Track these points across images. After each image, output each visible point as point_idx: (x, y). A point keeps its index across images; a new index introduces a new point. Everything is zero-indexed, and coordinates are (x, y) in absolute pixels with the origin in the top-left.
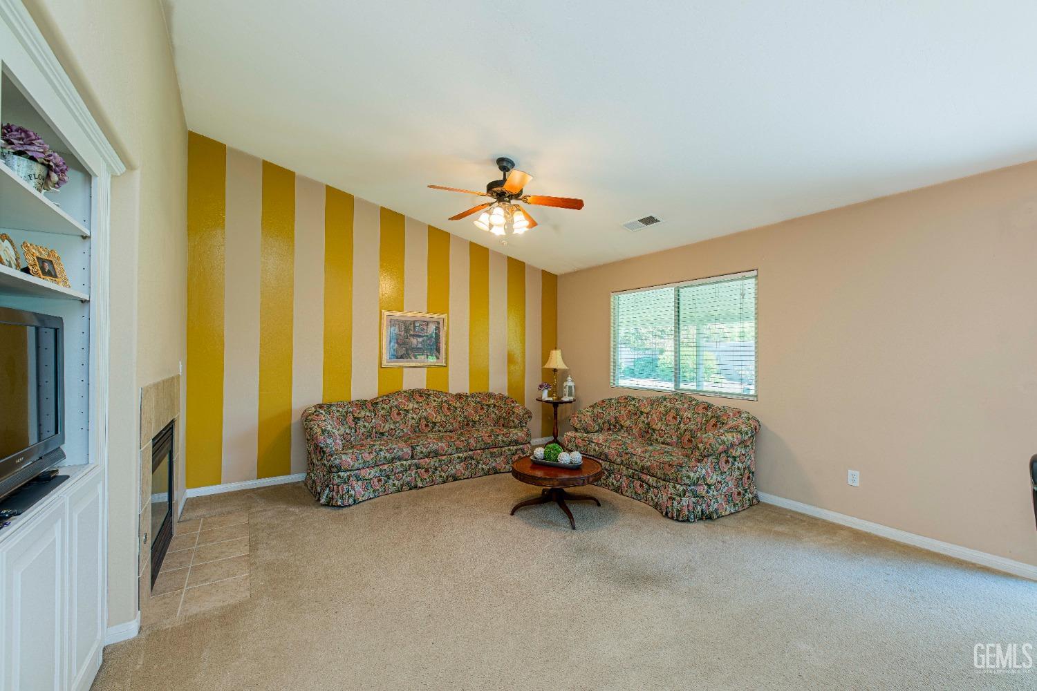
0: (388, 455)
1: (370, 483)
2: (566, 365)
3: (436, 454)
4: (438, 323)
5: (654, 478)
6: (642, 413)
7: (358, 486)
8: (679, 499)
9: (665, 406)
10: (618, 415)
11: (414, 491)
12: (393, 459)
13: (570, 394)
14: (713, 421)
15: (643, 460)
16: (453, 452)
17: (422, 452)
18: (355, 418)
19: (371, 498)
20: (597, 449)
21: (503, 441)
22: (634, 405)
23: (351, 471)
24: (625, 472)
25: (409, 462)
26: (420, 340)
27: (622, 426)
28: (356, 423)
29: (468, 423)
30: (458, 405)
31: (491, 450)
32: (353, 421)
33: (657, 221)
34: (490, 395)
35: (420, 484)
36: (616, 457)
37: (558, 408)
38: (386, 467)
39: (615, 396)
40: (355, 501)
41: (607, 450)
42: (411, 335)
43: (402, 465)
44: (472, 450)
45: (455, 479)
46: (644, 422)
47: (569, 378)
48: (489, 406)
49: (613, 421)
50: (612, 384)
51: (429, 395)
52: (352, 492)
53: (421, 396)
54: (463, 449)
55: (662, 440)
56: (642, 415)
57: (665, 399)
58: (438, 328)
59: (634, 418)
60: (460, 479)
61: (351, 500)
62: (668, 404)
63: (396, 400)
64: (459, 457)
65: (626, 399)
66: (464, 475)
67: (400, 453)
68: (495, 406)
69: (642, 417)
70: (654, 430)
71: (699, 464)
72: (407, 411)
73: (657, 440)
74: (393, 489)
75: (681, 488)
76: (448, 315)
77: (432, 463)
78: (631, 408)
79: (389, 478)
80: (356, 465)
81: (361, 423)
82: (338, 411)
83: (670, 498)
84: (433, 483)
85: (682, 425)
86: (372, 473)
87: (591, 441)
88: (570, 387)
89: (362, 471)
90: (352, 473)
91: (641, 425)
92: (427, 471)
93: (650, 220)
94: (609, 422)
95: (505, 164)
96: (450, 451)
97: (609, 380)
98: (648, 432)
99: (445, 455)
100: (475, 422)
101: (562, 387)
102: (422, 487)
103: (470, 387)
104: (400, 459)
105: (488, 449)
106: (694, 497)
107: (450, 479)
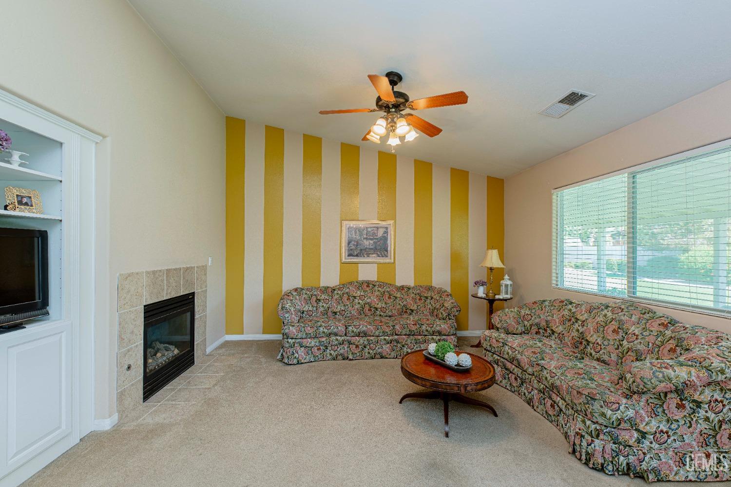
0: (326, 331)
1: (311, 350)
2: (503, 262)
3: (365, 334)
4: (387, 228)
5: (563, 402)
6: (577, 320)
7: (301, 352)
8: (589, 438)
9: (605, 315)
10: (549, 318)
11: (347, 361)
12: (330, 334)
13: (507, 293)
14: (672, 344)
15: (554, 377)
16: (380, 335)
17: (353, 332)
18: (317, 299)
19: (311, 362)
20: (510, 353)
21: (427, 330)
22: (570, 310)
23: (296, 339)
24: (536, 385)
25: (343, 338)
26: (371, 242)
27: (553, 332)
28: (317, 303)
29: (406, 311)
30: (398, 295)
31: (416, 337)
32: (316, 301)
33: (582, 97)
34: (430, 288)
35: (351, 357)
36: (527, 366)
37: (494, 305)
38: (324, 339)
39: (549, 298)
40: (298, 361)
41: (519, 356)
42: (364, 239)
43: (337, 340)
44: (398, 335)
45: (382, 357)
46: (578, 330)
47: (506, 277)
48: (427, 298)
49: (543, 324)
50: (554, 285)
51: (375, 286)
52: (296, 355)
53: (368, 286)
54: (389, 333)
55: (598, 355)
56: (576, 322)
57: (607, 307)
58: (386, 232)
59: (568, 324)
60: (387, 358)
61: (295, 361)
62: (609, 314)
63: (349, 288)
64: (385, 339)
65: (562, 302)
66: (390, 355)
67: (335, 330)
68: (432, 298)
69: (577, 325)
70: (588, 342)
71: (624, 401)
72: (355, 297)
73: (591, 354)
74: (330, 357)
75: (593, 426)
76: (395, 222)
77: (362, 341)
78: (566, 312)
79: (327, 348)
80: (300, 336)
81: (321, 304)
82: (306, 294)
83: (577, 433)
84: (362, 358)
85: (625, 343)
86: (313, 343)
87: (504, 344)
88: (506, 286)
89: (305, 340)
90: (298, 340)
91: (575, 334)
92: (357, 346)
93: (573, 99)
94: (537, 325)
95: (394, 78)
96: (377, 333)
97: (551, 280)
98: (581, 343)
99: (373, 336)
100: (412, 311)
101: (500, 286)
102: (352, 360)
103: (415, 281)
104: (336, 335)
105: (413, 335)
106: (614, 443)
107: (378, 356)
